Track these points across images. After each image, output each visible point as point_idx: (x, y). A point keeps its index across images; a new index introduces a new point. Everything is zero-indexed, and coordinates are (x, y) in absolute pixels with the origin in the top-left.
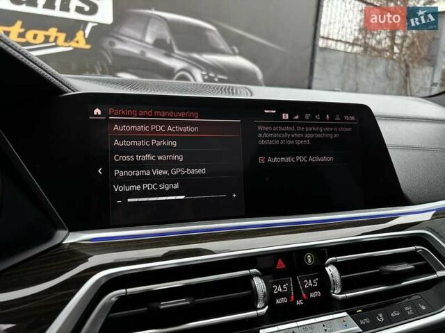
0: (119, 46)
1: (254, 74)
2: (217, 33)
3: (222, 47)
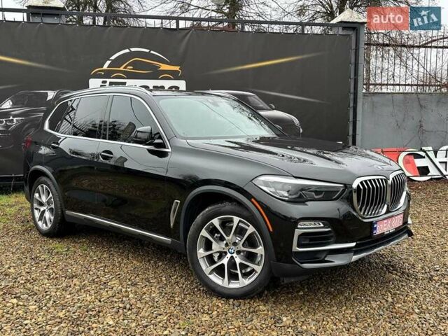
1: (292, 121)
2: (257, 97)
3: (261, 105)
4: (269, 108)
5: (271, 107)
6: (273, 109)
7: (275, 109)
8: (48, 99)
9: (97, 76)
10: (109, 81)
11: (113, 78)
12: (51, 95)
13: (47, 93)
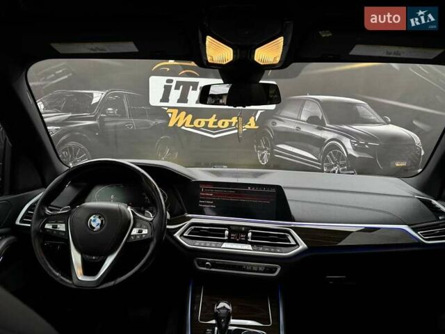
0: (279, 125)
1: (411, 140)
2: (367, 106)
3: (373, 118)
4: (383, 121)
5: (385, 120)
6: (388, 123)
7: (392, 123)
8: (94, 102)
9: (159, 73)
10: (175, 79)
11: (182, 76)
12: (97, 96)
13: (92, 94)
